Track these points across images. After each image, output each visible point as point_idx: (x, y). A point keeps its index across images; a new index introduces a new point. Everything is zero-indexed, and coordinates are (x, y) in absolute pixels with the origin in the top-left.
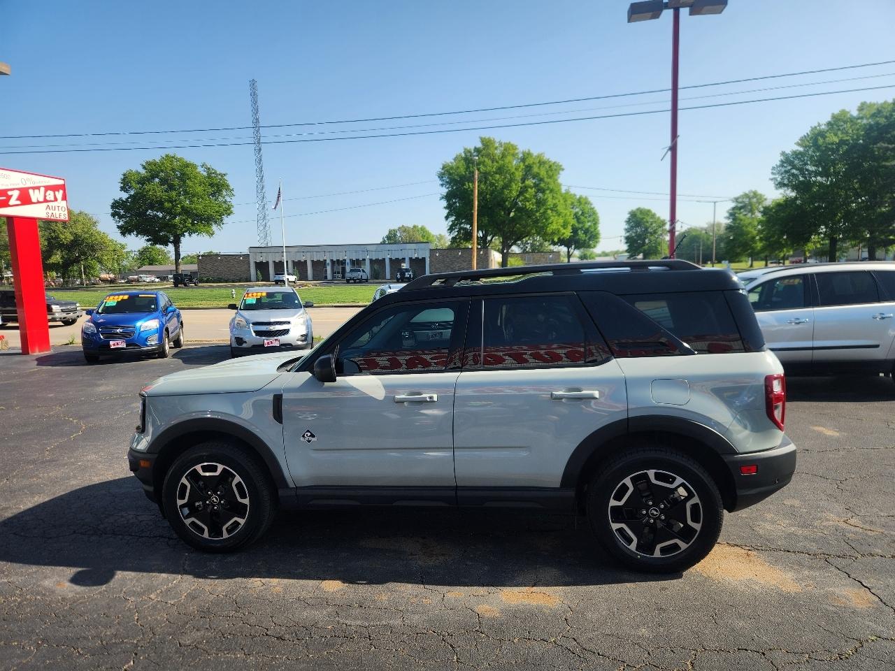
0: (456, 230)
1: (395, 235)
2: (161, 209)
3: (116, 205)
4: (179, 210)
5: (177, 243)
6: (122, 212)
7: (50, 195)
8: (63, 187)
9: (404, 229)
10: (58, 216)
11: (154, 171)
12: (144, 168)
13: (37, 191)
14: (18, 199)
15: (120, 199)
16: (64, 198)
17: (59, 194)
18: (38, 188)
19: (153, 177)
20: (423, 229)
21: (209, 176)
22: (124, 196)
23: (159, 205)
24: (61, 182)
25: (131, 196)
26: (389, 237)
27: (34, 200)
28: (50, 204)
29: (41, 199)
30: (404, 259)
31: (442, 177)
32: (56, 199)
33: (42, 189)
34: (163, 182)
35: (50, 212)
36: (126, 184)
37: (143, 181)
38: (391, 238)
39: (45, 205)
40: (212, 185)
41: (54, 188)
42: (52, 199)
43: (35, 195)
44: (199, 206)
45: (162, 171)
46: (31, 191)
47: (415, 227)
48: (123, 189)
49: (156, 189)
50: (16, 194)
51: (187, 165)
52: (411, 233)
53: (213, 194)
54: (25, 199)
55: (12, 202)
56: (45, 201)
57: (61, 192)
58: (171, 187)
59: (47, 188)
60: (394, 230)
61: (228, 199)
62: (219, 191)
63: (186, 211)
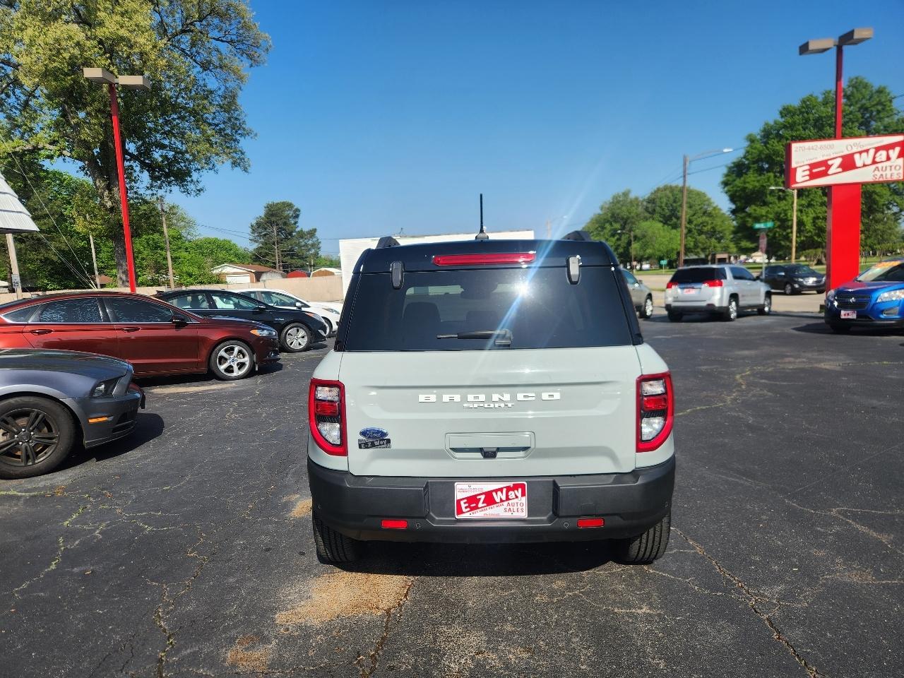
7: (882, 154)
10: (889, 176)
13: (864, 154)
14: (841, 166)
17: (895, 152)
24: (898, 139)
27: (859, 164)
28: (881, 165)
29: (869, 162)
32: (889, 159)
33: (872, 151)
35: (878, 173)
39: (873, 167)
41: (889, 147)
42: (884, 158)
46: (857, 156)
50: (837, 162)
54: (848, 165)
55: (833, 170)
56: (874, 162)
57: (898, 149)
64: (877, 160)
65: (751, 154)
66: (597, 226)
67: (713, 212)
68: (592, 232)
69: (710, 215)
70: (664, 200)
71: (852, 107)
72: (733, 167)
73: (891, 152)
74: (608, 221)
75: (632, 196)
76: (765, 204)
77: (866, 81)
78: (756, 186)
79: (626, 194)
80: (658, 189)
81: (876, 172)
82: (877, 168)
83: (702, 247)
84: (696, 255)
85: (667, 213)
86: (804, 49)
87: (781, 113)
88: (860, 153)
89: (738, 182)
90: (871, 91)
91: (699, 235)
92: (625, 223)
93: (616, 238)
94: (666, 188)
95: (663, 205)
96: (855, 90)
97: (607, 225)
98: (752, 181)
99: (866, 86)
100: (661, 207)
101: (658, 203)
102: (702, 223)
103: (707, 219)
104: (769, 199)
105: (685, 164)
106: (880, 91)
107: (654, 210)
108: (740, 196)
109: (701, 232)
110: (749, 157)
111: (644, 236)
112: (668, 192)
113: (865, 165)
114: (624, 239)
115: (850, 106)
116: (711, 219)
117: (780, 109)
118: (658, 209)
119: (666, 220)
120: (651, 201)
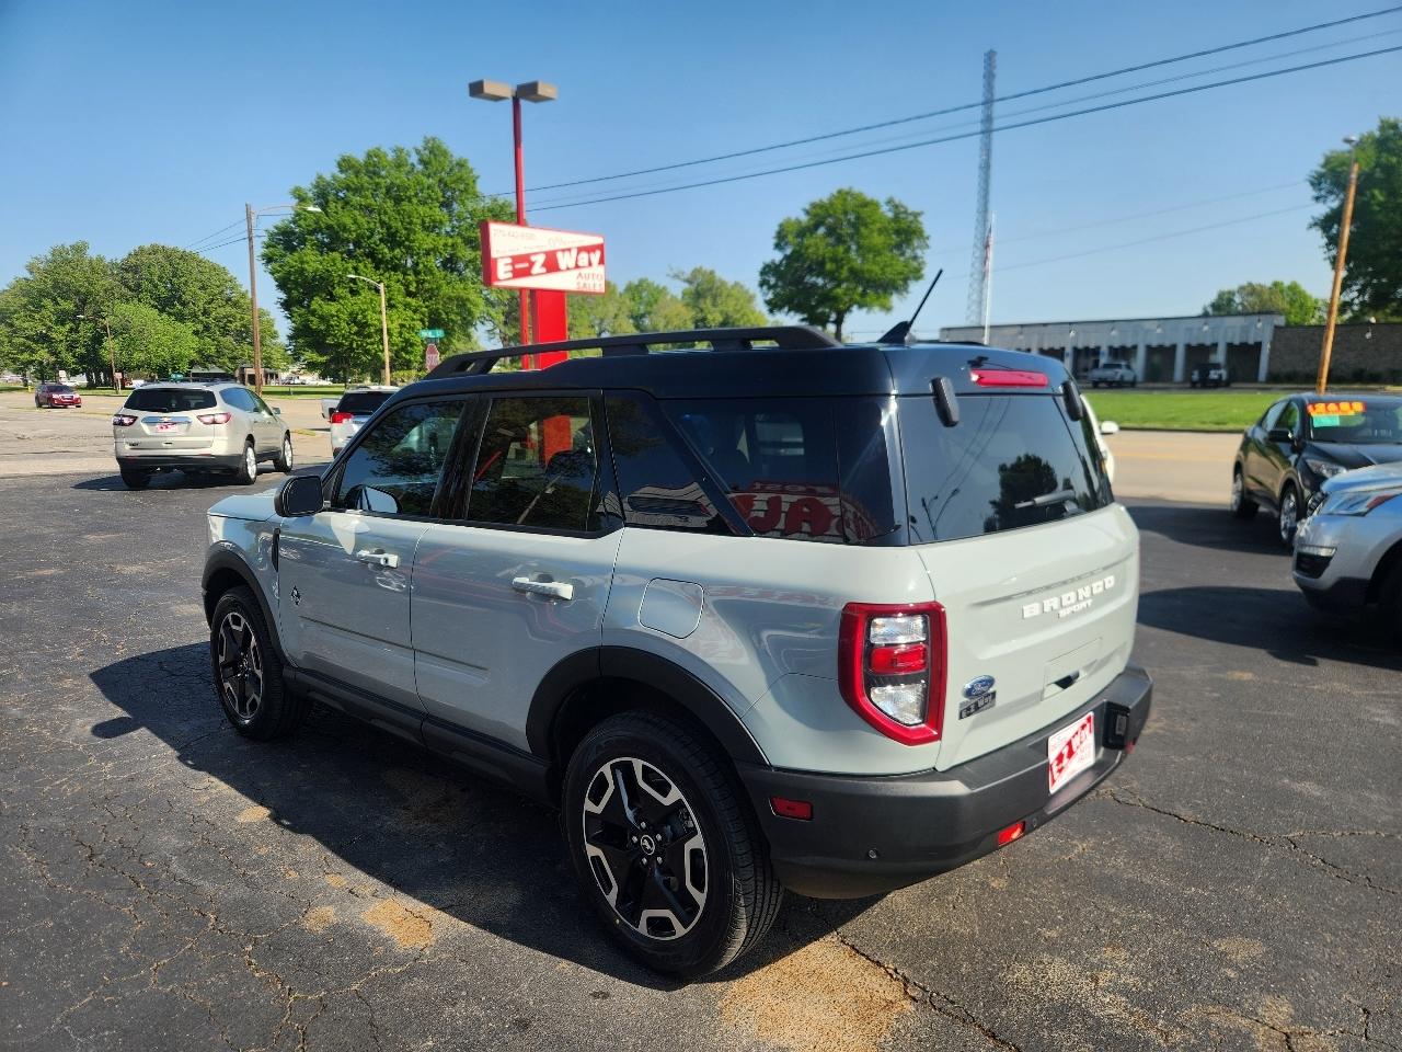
0: (1355, 288)
1: (1230, 301)
2: (821, 272)
3: (768, 270)
4: (845, 273)
5: (839, 322)
6: (772, 281)
7: (584, 257)
8: (600, 247)
9: (1251, 290)
10: (592, 286)
11: (820, 216)
12: (807, 213)
13: (567, 254)
14: (544, 265)
15: (773, 262)
16: (602, 261)
17: (596, 257)
18: (569, 250)
19: (816, 227)
20: (1294, 288)
21: (896, 218)
22: (778, 256)
23: (818, 267)
24: (597, 240)
25: (786, 257)
26: (1216, 306)
27: (562, 265)
28: (583, 271)
29: (572, 265)
30: (1215, 345)
31: (1320, 184)
32: (590, 264)
33: (574, 252)
34: (831, 231)
35: (582, 281)
36: (781, 240)
37: (803, 232)
38: (1222, 307)
39: (576, 272)
40: (898, 232)
41: (590, 249)
42: (586, 263)
43: (564, 260)
44: (873, 268)
45: (830, 216)
46: (559, 255)
47: (1276, 284)
48: (778, 246)
49: (819, 244)
50: (540, 259)
51: (866, 204)
52: (1266, 296)
53: (899, 246)
54: (551, 265)
55: (537, 269)
56: (577, 267)
57: (598, 253)
58: (840, 240)
59: (580, 250)
60: (1229, 292)
61: (919, 252)
62: (908, 241)
63: (856, 276)
64: (580, 264)
65: (305, 220)
66: (25, 300)
67: (242, 301)
68: (16, 311)
69: (236, 305)
70: (156, 270)
71: (431, 180)
72: (277, 234)
73: (592, 255)
74: (48, 295)
75: (92, 253)
76: (333, 298)
77: (444, 147)
78: (318, 269)
79: (79, 249)
80: (142, 250)
81: (580, 280)
82: (580, 274)
83: (230, 356)
84: (220, 367)
85: (163, 291)
86: (476, 89)
87: (339, 165)
88: (563, 250)
89: (291, 259)
90: (451, 162)
91: (223, 335)
92: (84, 302)
93: (68, 327)
94: (154, 250)
95: (156, 278)
96: (432, 156)
97: (47, 302)
98: (312, 260)
99: (445, 154)
100: (151, 281)
101: (145, 272)
102: (224, 317)
103: (234, 311)
104: (338, 291)
105: (249, 219)
106: (461, 165)
107: (139, 286)
108: (295, 282)
109: (225, 332)
110: (302, 223)
111: (126, 329)
112: (160, 256)
113: (568, 269)
114: (85, 331)
115: (429, 176)
116: (239, 311)
117: (338, 159)
118: (145, 284)
119: (163, 305)
120: (130, 267)
